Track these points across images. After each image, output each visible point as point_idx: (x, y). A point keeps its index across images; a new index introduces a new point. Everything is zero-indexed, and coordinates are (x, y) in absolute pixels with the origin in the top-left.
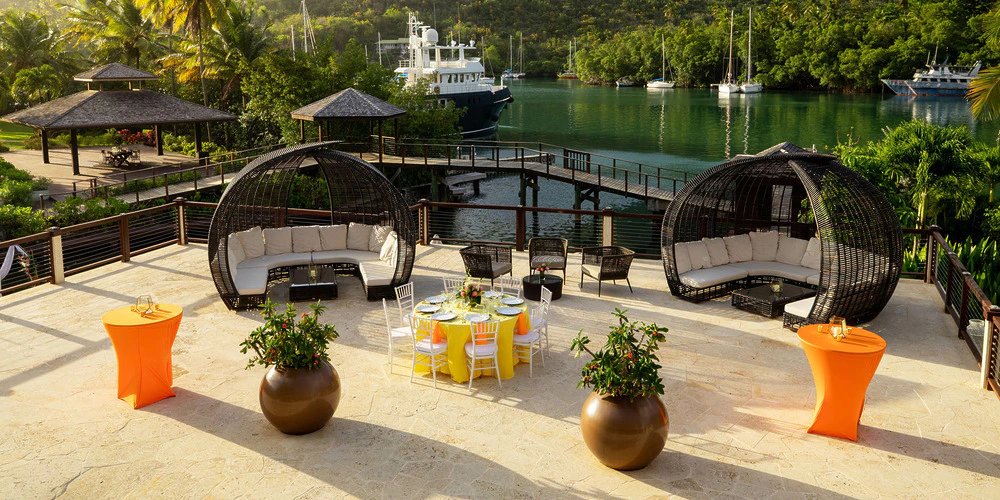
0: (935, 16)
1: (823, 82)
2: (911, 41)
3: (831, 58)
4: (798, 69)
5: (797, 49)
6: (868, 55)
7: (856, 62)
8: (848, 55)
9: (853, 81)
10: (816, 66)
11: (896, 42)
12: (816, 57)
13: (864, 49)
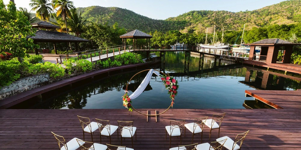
0: (174, 36)
1: (159, 46)
2: (172, 39)
3: (160, 42)
4: (156, 44)
5: (155, 41)
6: (166, 42)
7: (165, 43)
8: (163, 42)
9: (164, 46)
10: (158, 43)
11: (170, 40)
12: (158, 42)
13: (165, 41)
